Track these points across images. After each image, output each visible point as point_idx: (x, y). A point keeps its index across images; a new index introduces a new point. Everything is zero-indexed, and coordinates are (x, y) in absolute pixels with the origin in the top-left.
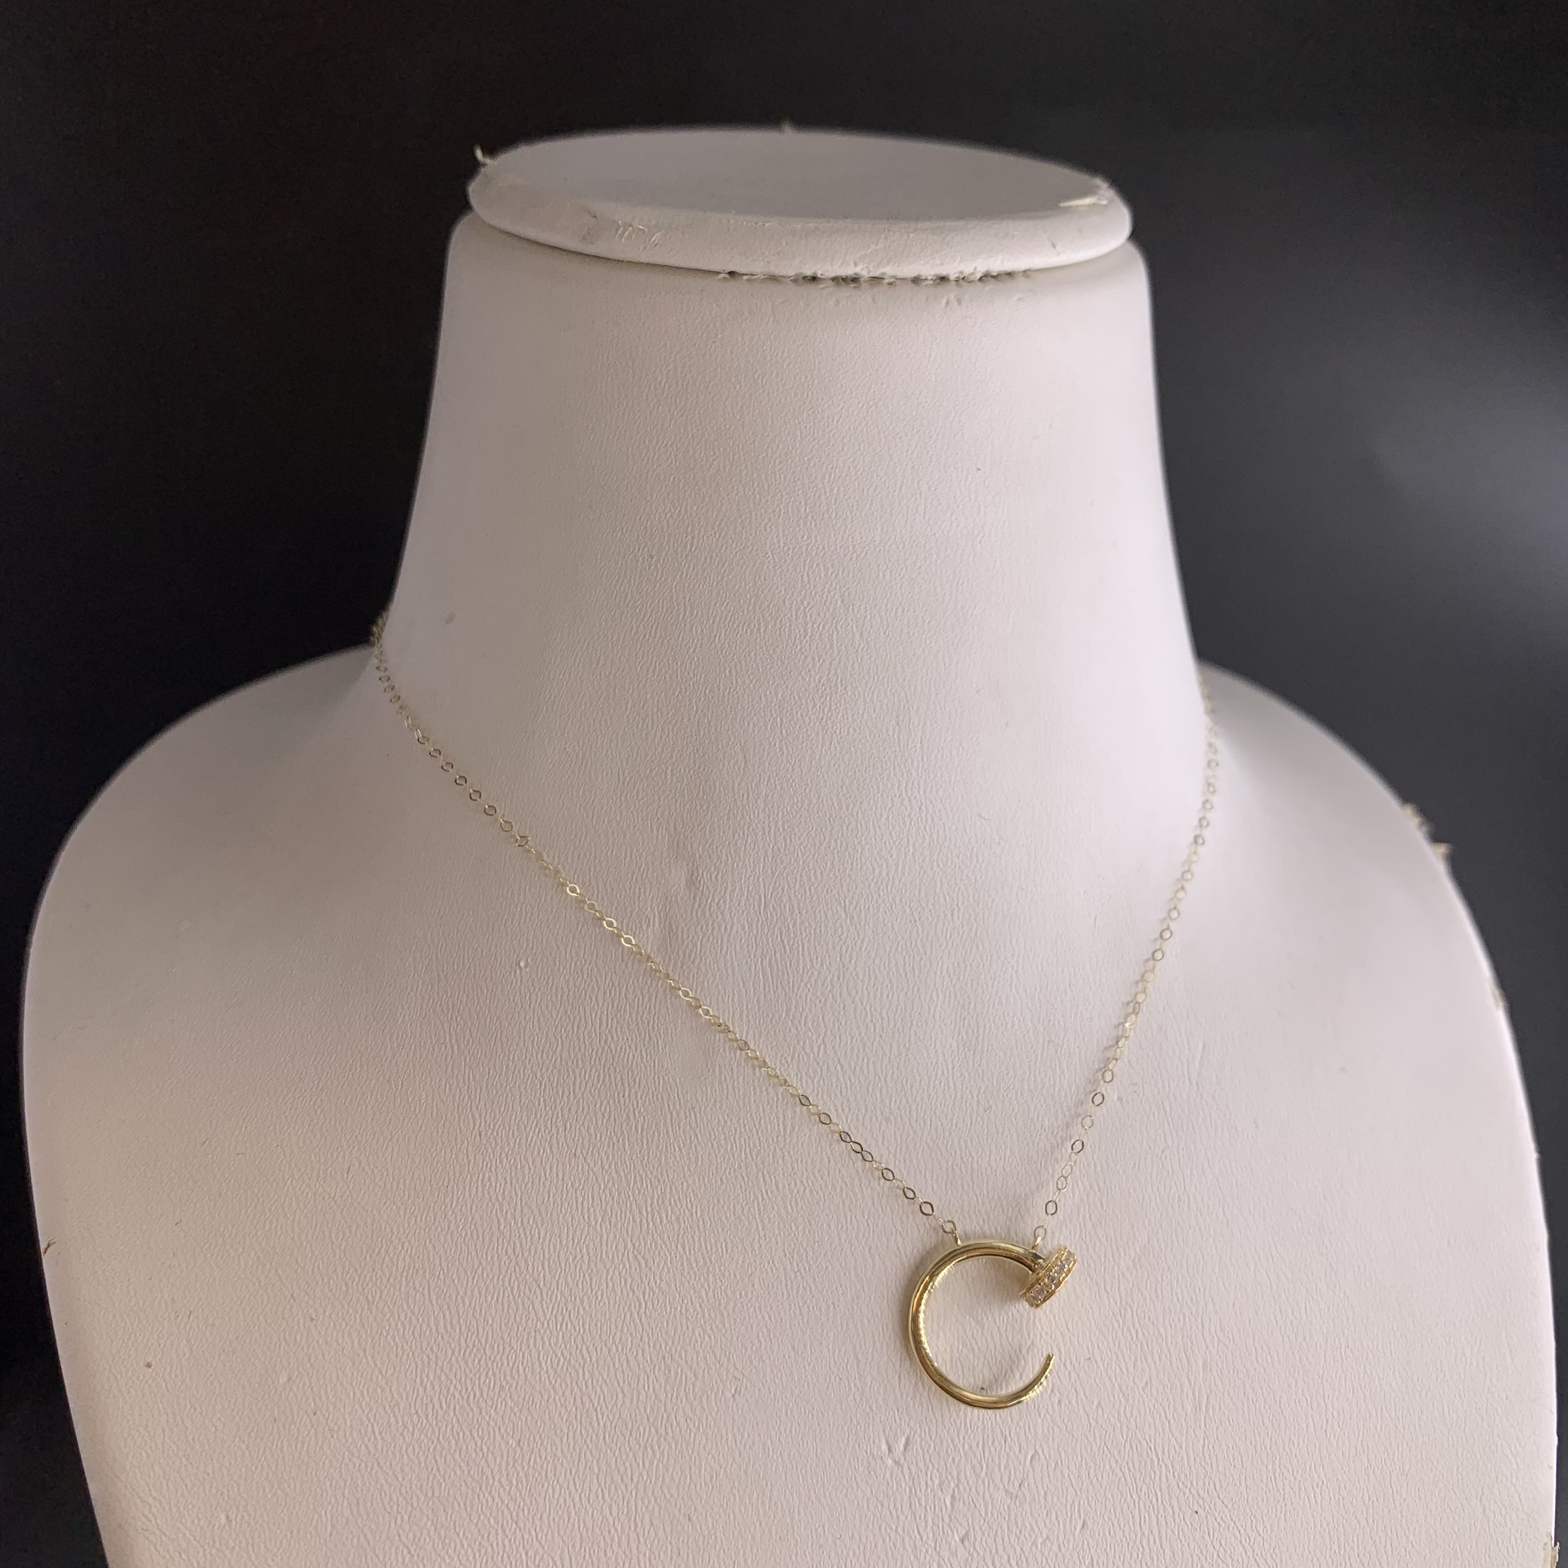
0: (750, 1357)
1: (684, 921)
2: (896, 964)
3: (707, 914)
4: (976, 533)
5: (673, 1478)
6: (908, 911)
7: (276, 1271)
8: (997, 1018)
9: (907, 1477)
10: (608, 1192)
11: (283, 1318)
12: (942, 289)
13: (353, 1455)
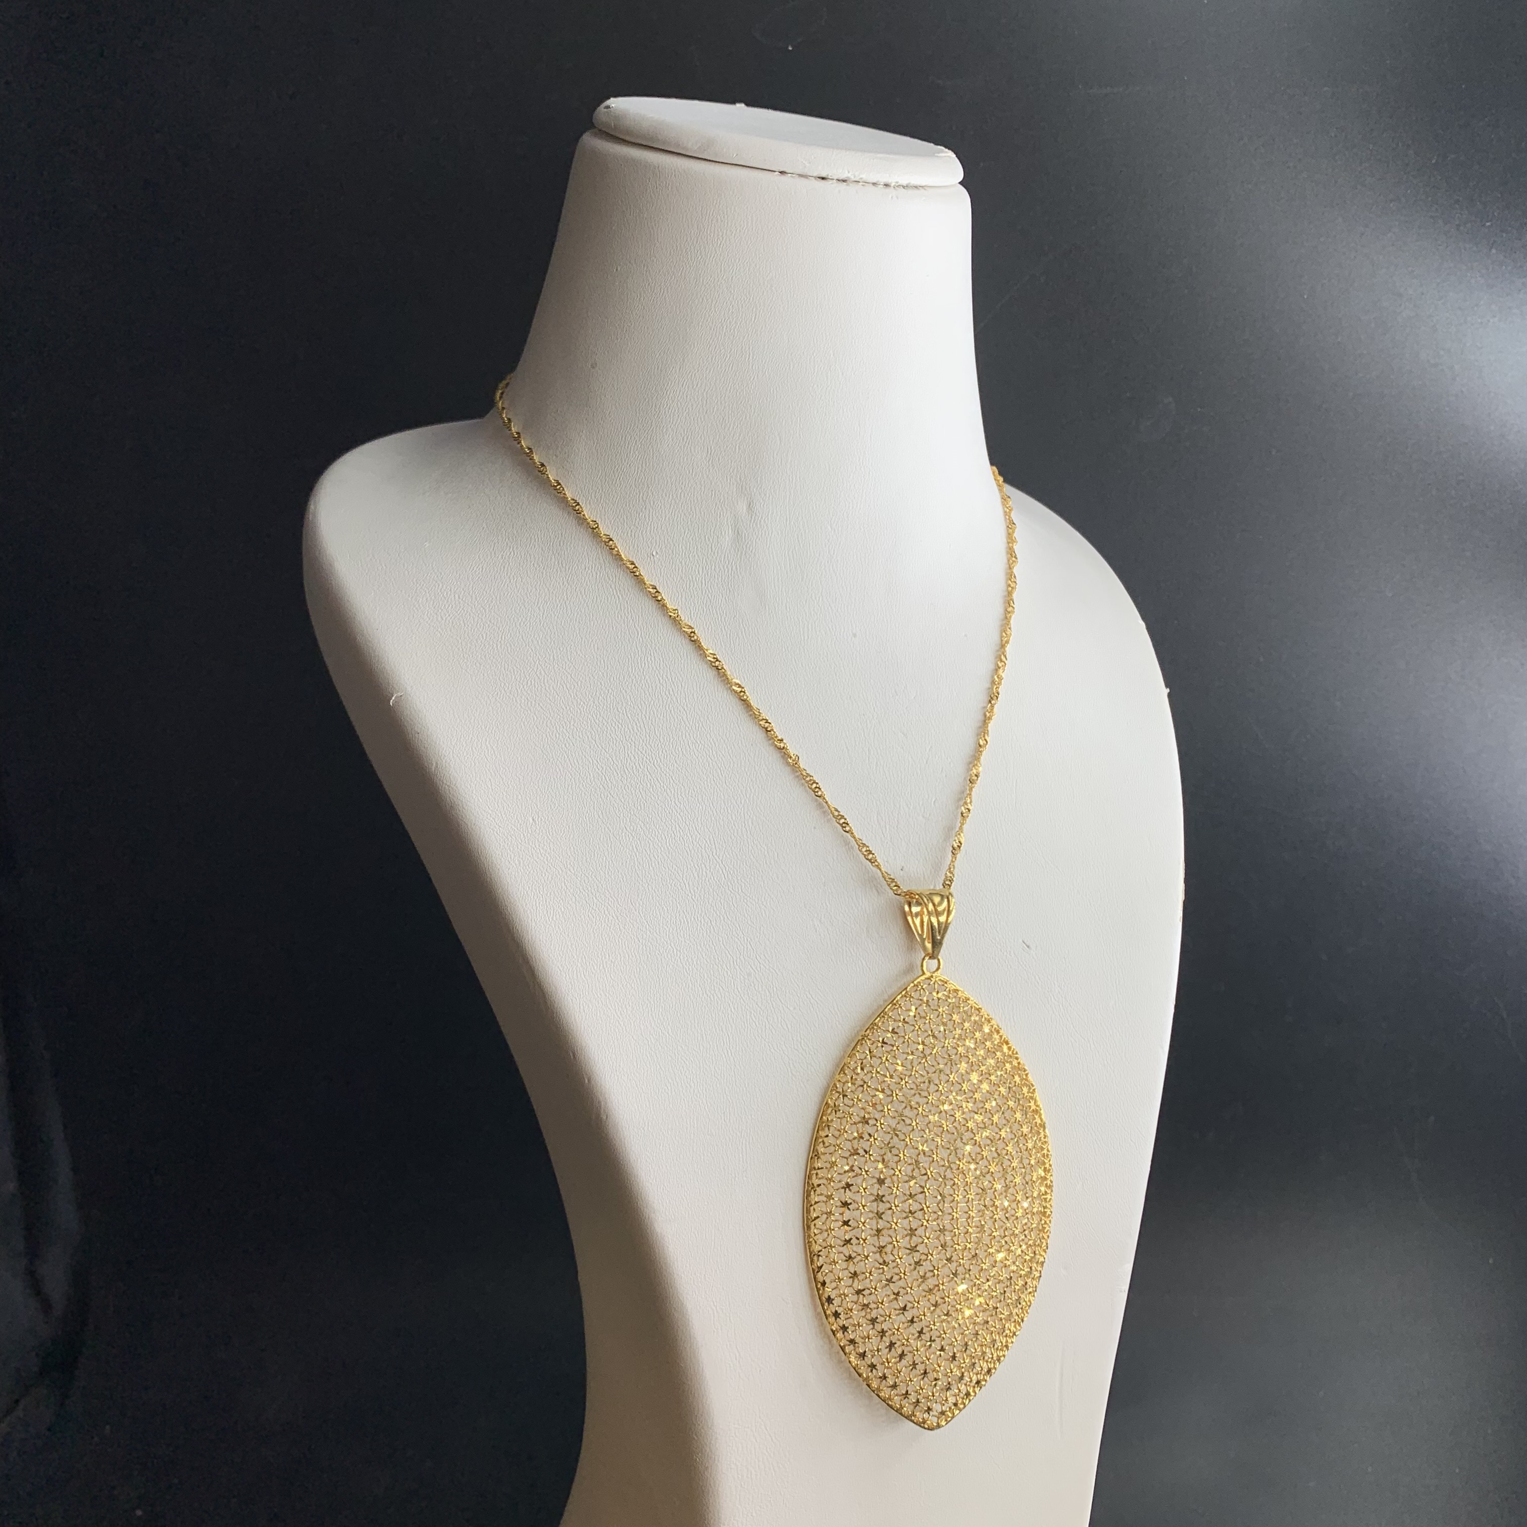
3: (759, 526)
6: (862, 529)
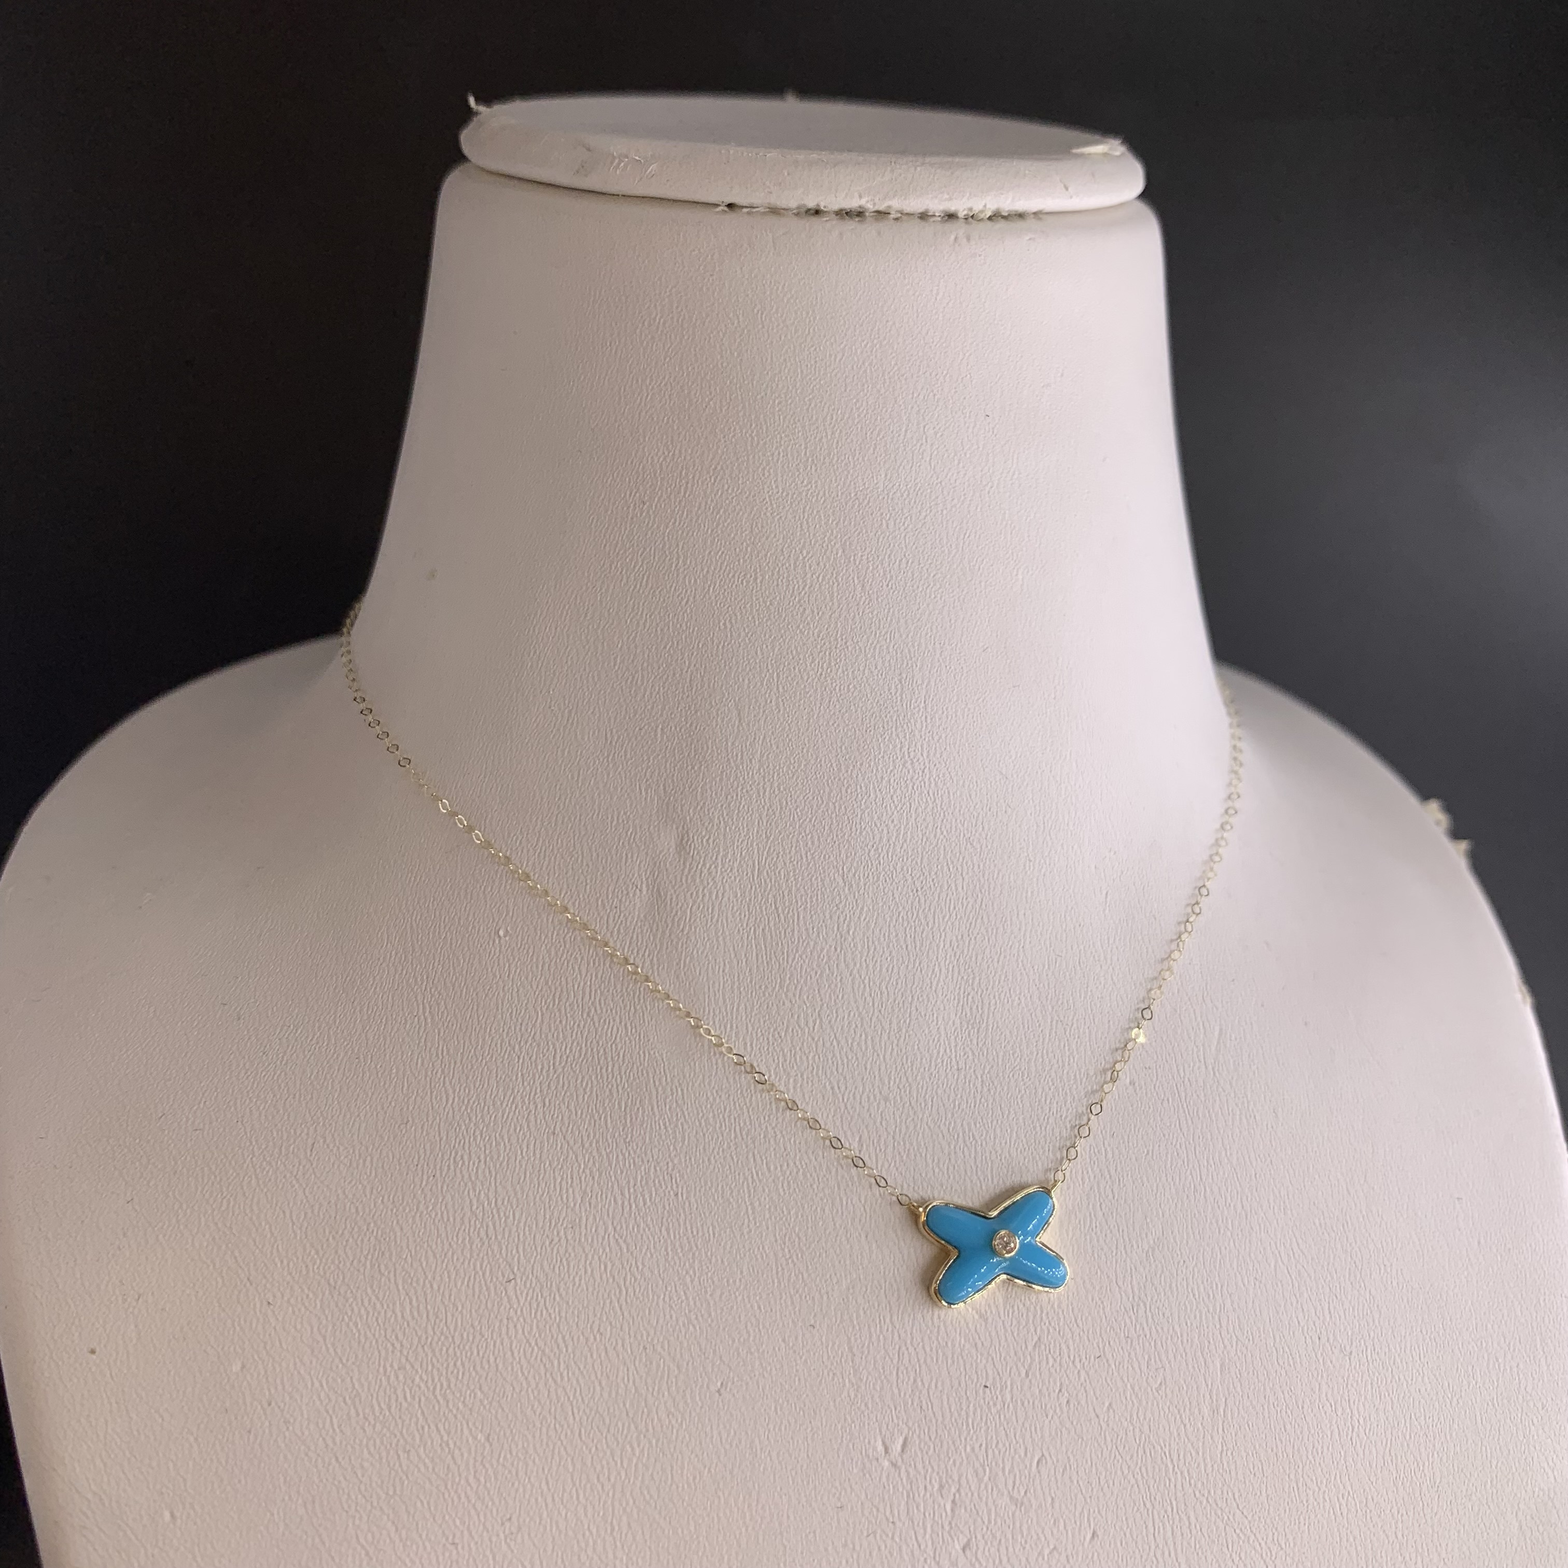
0: (737, 1349)
1: (673, 887)
2: (897, 935)
3: (698, 880)
4: (984, 483)
5: (653, 1478)
7: (232, 1252)
8: (1003, 995)
9: (904, 1481)
10: (588, 1171)
11: (239, 1302)
12: (949, 226)
13: (309, 1449)
